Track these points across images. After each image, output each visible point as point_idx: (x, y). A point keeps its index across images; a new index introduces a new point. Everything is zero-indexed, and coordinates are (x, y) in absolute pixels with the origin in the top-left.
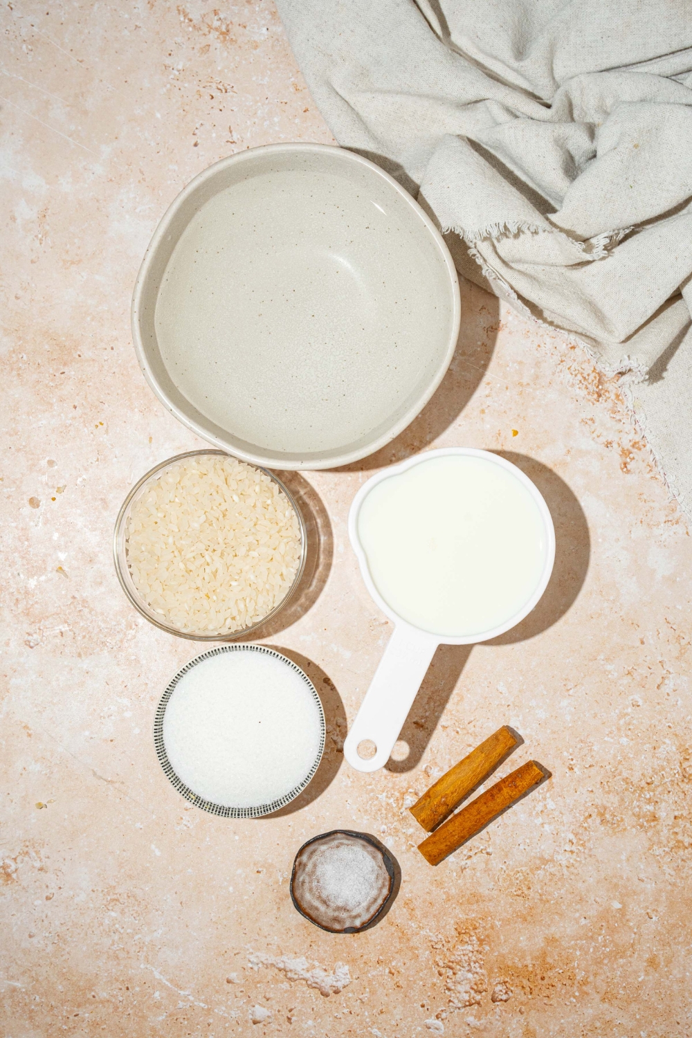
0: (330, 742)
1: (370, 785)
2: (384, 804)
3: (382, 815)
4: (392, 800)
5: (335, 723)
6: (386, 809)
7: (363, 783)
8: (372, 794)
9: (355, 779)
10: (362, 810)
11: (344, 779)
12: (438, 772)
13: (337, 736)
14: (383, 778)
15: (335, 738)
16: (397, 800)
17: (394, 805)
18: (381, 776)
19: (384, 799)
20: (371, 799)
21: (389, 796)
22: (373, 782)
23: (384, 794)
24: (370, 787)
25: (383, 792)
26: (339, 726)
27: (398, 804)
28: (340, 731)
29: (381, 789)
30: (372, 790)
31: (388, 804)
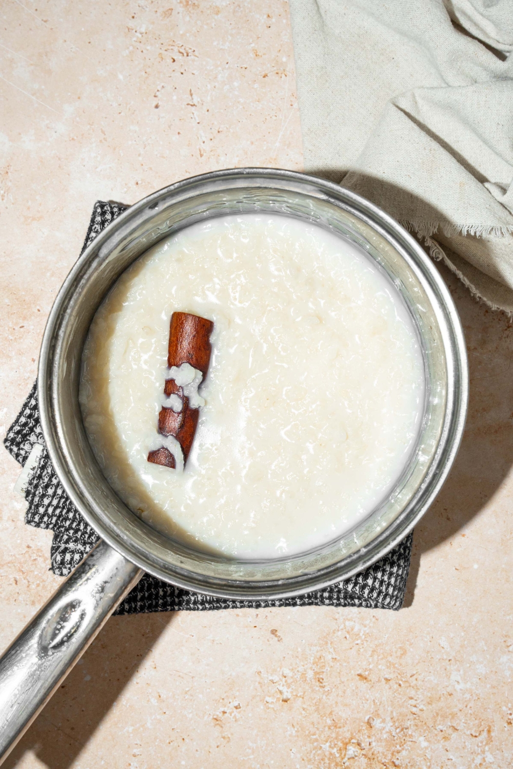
0: (276, 692)
1: (314, 734)
2: (327, 753)
3: (325, 765)
4: (335, 750)
5: (281, 673)
6: (329, 759)
7: (307, 732)
8: (315, 744)
9: (300, 729)
10: (305, 758)
11: (288, 728)
12: (381, 723)
13: (283, 686)
14: (327, 729)
15: (281, 688)
16: (340, 750)
17: (337, 755)
18: (325, 727)
19: (328, 749)
20: (315, 748)
21: (332, 746)
22: (317, 732)
23: (328, 744)
24: (314, 737)
25: (327, 742)
26: (285, 677)
27: (341, 754)
28: (286, 681)
29: (324, 739)
30: (316, 740)
31: (331, 754)
